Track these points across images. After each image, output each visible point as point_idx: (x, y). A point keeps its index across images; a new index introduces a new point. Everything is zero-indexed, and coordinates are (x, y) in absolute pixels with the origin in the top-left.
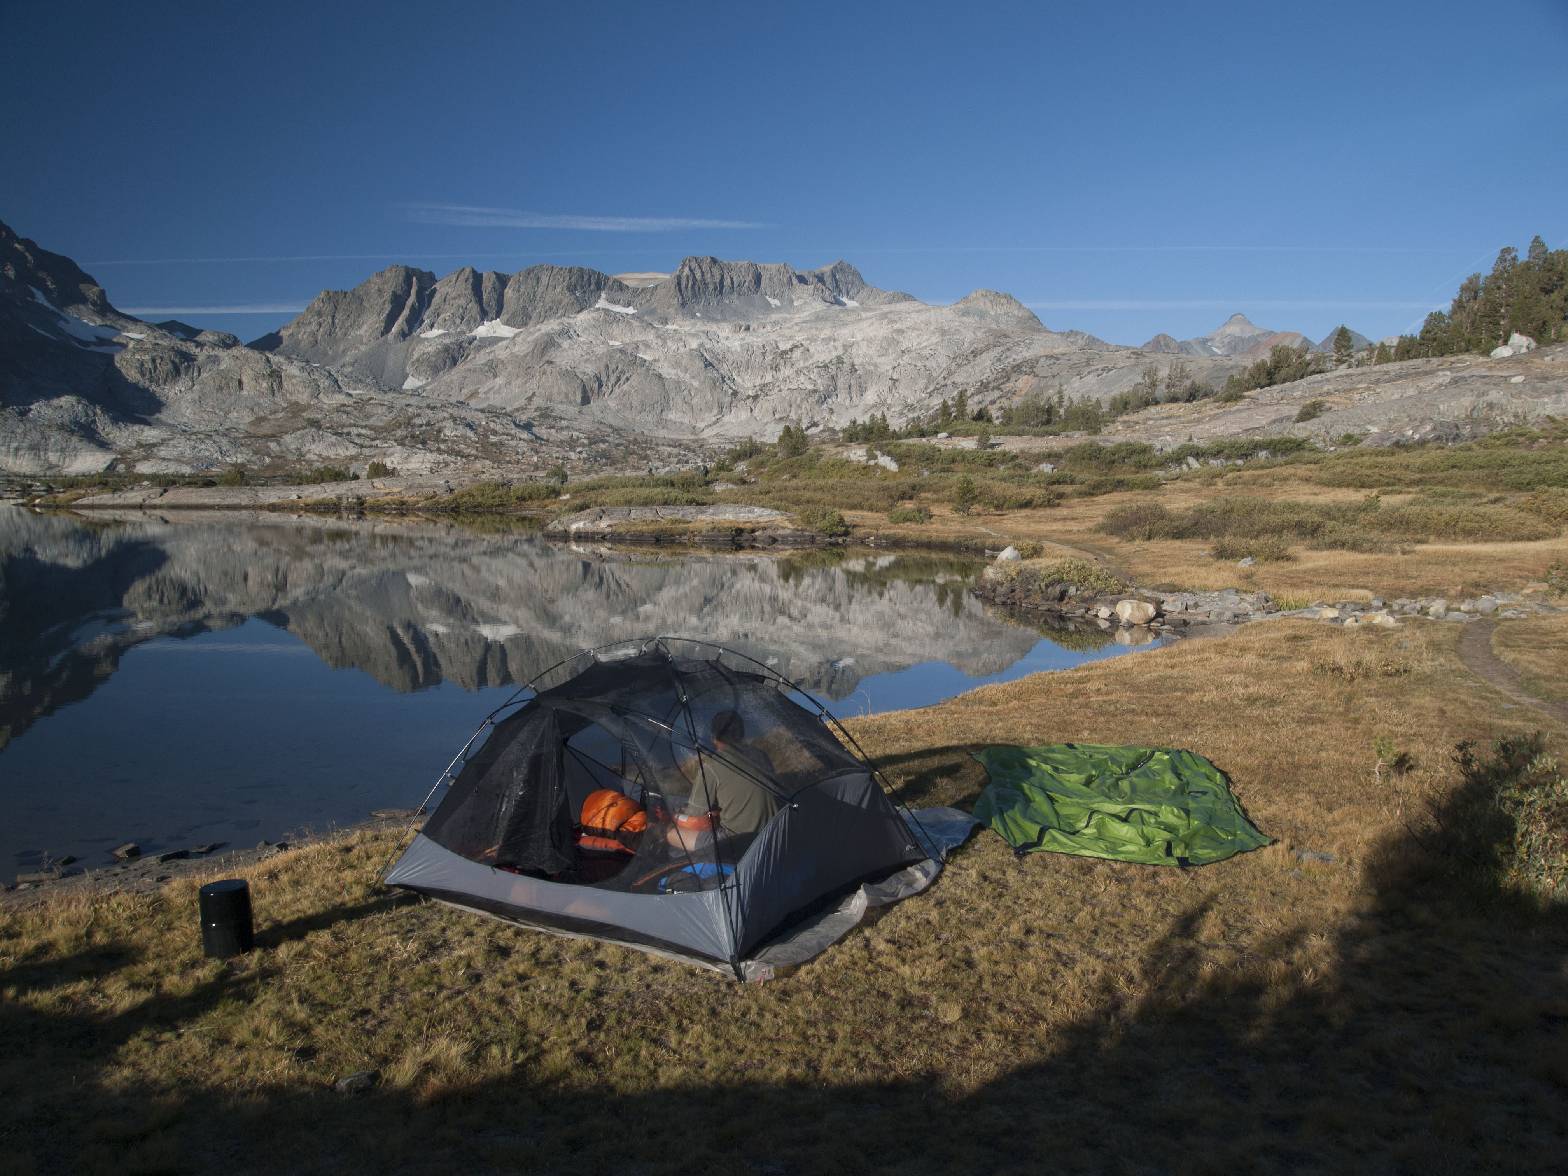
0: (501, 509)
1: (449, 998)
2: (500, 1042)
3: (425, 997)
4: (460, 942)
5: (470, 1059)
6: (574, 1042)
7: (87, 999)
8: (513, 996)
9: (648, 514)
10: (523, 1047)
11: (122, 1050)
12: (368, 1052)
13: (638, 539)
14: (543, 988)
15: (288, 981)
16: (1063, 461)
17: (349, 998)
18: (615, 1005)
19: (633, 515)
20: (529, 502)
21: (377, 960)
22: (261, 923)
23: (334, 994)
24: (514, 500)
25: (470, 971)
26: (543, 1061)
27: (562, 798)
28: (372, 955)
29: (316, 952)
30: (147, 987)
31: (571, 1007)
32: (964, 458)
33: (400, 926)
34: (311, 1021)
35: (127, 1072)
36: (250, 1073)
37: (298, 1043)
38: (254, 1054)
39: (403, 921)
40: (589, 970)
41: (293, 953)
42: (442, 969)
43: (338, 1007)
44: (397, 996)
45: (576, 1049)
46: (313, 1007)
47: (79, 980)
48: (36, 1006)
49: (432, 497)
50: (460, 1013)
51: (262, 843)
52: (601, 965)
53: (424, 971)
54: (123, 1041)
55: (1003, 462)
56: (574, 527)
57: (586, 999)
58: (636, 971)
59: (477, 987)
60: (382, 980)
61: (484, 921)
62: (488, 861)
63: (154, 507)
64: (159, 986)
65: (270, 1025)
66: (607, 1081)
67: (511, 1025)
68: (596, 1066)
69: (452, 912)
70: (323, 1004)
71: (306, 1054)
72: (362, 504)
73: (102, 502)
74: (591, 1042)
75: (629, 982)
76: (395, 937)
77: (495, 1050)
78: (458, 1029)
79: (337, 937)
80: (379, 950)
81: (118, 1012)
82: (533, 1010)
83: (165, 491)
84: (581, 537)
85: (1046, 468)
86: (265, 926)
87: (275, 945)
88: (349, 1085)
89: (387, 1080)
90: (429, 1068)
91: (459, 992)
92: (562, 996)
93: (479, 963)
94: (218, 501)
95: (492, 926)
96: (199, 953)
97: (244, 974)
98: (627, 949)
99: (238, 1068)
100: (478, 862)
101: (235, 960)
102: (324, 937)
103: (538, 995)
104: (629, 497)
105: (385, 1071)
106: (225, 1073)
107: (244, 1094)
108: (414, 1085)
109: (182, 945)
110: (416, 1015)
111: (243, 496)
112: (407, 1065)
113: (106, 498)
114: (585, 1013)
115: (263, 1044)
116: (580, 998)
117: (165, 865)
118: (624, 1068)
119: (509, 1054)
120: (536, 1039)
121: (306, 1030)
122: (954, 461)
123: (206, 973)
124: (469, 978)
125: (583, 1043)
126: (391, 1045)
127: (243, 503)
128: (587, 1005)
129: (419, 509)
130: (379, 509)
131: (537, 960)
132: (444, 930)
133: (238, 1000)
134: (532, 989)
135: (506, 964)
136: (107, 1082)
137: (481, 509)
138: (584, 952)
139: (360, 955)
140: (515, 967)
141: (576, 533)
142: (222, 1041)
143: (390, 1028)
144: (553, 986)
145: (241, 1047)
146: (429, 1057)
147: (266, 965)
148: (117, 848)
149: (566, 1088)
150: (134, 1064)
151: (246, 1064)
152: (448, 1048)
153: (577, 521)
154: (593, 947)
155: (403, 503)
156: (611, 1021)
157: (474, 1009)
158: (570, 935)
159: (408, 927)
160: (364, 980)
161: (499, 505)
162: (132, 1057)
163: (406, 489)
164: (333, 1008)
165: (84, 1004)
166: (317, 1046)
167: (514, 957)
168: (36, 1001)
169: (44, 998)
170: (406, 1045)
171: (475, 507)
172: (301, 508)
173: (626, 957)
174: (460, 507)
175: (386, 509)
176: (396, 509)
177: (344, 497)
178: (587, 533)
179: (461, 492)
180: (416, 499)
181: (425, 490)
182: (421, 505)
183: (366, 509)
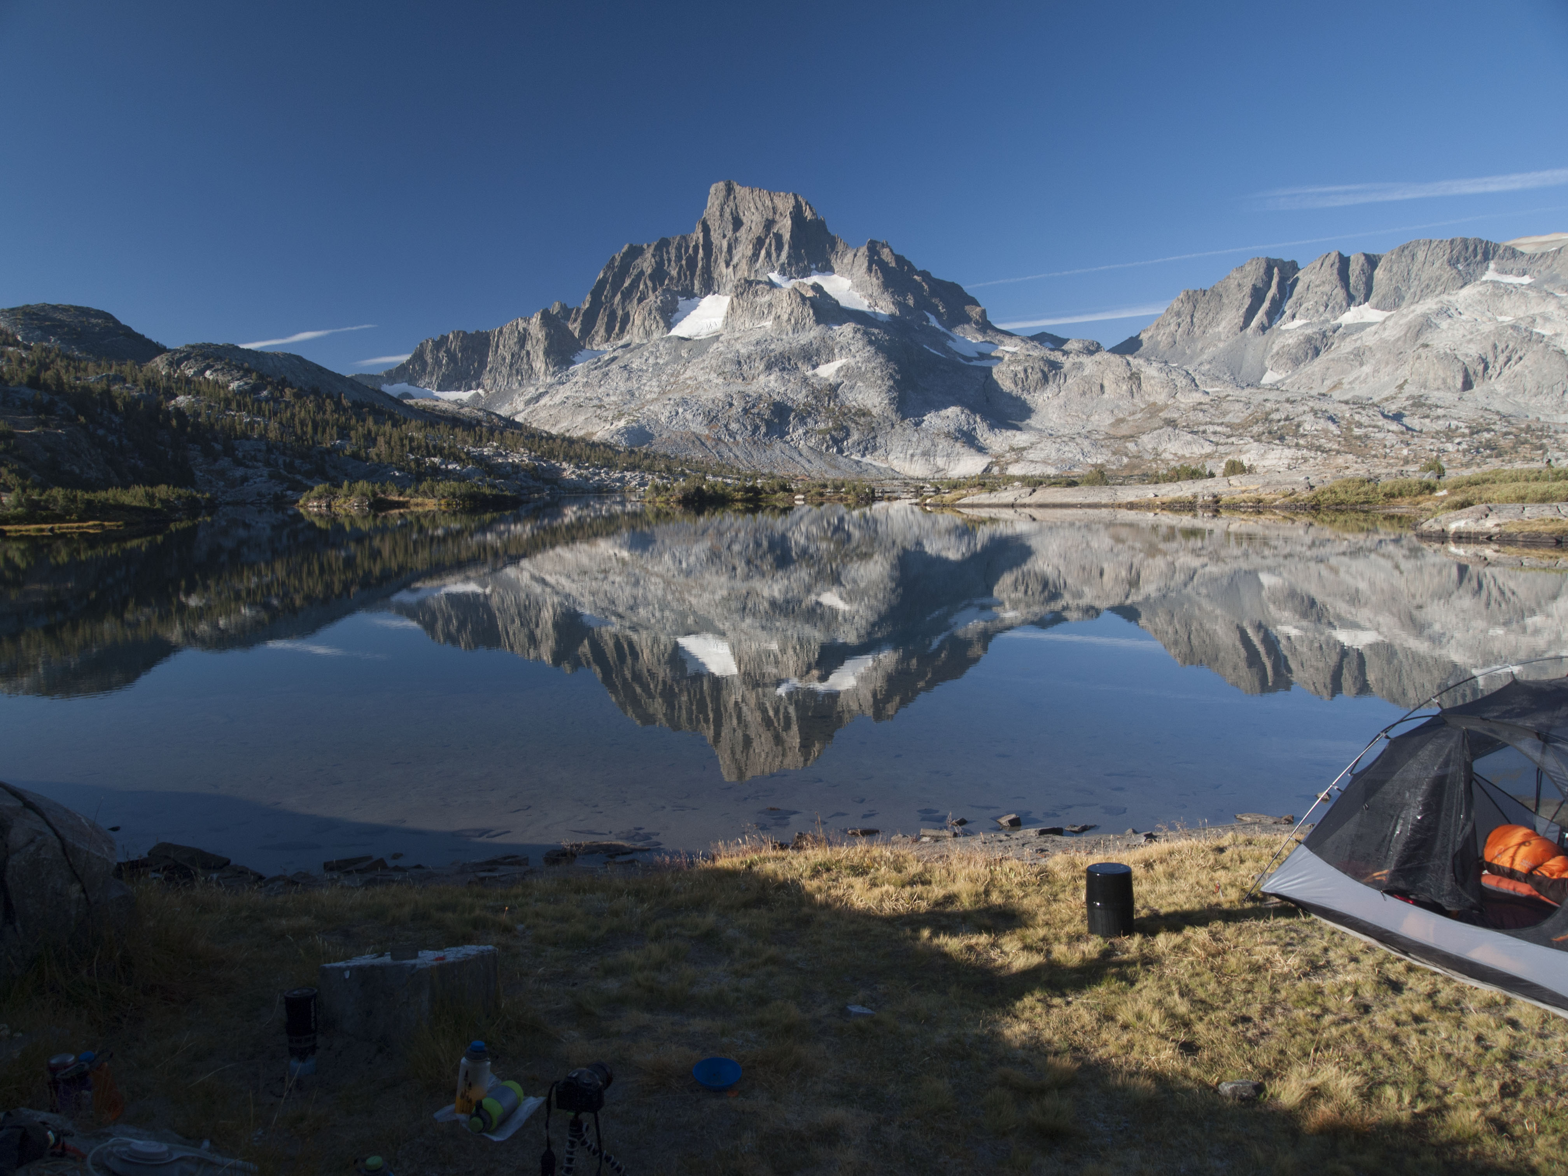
0: (1366, 507)
1: (1337, 1024)
2: (1395, 1084)
3: (1309, 1017)
4: (1344, 966)
5: (1362, 1095)
6: (1483, 1105)
7: (987, 952)
8: (1408, 1037)
9: (1547, 511)
10: (1422, 1095)
11: (1018, 1004)
12: (1250, 1061)
13: (1533, 541)
14: (1444, 1035)
15: (1167, 971)
17: (1229, 1001)
18: (1533, 1073)
19: (1527, 512)
20: (1399, 499)
21: (1256, 969)
22: (1141, 912)
23: (1213, 994)
24: (1381, 496)
25: (1357, 999)
26: (1447, 1118)
27: (1468, 829)
28: (1250, 962)
29: (1194, 948)
30: (1039, 951)
31: (1478, 1063)
33: (1278, 937)
34: (1192, 1016)
35: (1024, 1027)
36: (1135, 1054)
37: (1182, 1036)
38: (1138, 1037)
39: (1282, 932)
40: (1499, 1027)
41: (1171, 945)
42: (1326, 992)
43: (1218, 1008)
44: (1278, 1010)
45: (1487, 1112)
46: (1193, 1002)
47: (980, 933)
48: (947, 949)
49: (1290, 495)
50: (1349, 1043)
51: (1130, 831)
52: (1514, 1024)
53: (1306, 989)
54: (1019, 997)
56: (1453, 527)
57: (1496, 1059)
58: (1559, 1039)
59: (1366, 1018)
60: (1262, 989)
61: (1370, 949)
62: (1376, 885)
63: (1024, 506)
64: (1049, 952)
65: (1152, 1011)
66: (1527, 1159)
67: (1406, 1069)
68: (1512, 1138)
69: (1333, 933)
70: (1202, 1002)
71: (1189, 1048)
72: (1217, 502)
73: (980, 502)
74: (1505, 1109)
75: (1551, 1051)
76: (1275, 947)
77: (1390, 1092)
78: (1347, 1059)
79: (1214, 937)
80: (1259, 958)
81: (1014, 970)
82: (1432, 1057)
83: (1034, 491)
84: (1461, 538)
86: (1144, 913)
87: (1154, 933)
88: (1234, 1090)
89: (1272, 1095)
90: (1316, 1093)
91: (1346, 1020)
92: (1466, 1049)
93: (1367, 993)
94: (1080, 500)
95: (1380, 956)
96: (1083, 928)
97: (1126, 956)
98: (1546, 1011)
99: (1123, 1047)
100: (1367, 884)
101: (1116, 941)
102: (1201, 934)
103: (1439, 1043)
104: (1522, 493)
105: (1270, 1085)
106: (1112, 1049)
107: (1131, 1074)
108: (1302, 1108)
109: (1067, 917)
110: (1300, 1034)
111: (1103, 495)
112: (1294, 1084)
113: (984, 497)
114: (1496, 1074)
115: (1146, 1029)
116: (1489, 1056)
117: (1043, 838)
118: (1548, 1149)
119: (1407, 1100)
120: (1437, 1090)
121: (1187, 1024)
123: (1092, 947)
124: (1357, 1006)
125: (1496, 1109)
126: (1274, 1060)
127: (1103, 502)
128: (1499, 1066)
129: (1276, 507)
130: (1234, 507)
131: (1434, 1002)
132: (1326, 950)
133: (1121, 980)
134: (1429, 1033)
135: (1398, 1000)
136: (1008, 1032)
137: (1344, 507)
138: (1491, 1006)
139: (1239, 960)
140: (1409, 1005)
141: (1455, 533)
142: (1108, 1017)
143: (1273, 1041)
144: (1455, 1036)
145: (1125, 1027)
146: (1315, 1081)
147: (1145, 951)
148: (1000, 817)
149: (1476, 1154)
150: (1028, 1020)
151: (1130, 1046)
152: (1338, 1078)
153: (1457, 519)
154: (1502, 1002)
155: (1260, 501)
156: (1529, 1090)
157: (1363, 1041)
158: (1475, 983)
159: (1287, 940)
160: (1244, 986)
161: (1364, 503)
162: (1027, 1014)
163: (1263, 486)
164: (1214, 1009)
165: (985, 956)
166: (1198, 1043)
167: (1407, 994)
168: (946, 944)
169: (953, 944)
170: (1290, 1064)
171: (1337, 504)
172: (1158, 507)
173: (1545, 1021)
174: (1320, 505)
175: (1241, 507)
176: (1252, 507)
177: (1201, 495)
178: (1470, 533)
179: (1322, 489)
180: (1274, 496)
181: (1283, 487)
182: (1278, 503)
183: (1222, 507)
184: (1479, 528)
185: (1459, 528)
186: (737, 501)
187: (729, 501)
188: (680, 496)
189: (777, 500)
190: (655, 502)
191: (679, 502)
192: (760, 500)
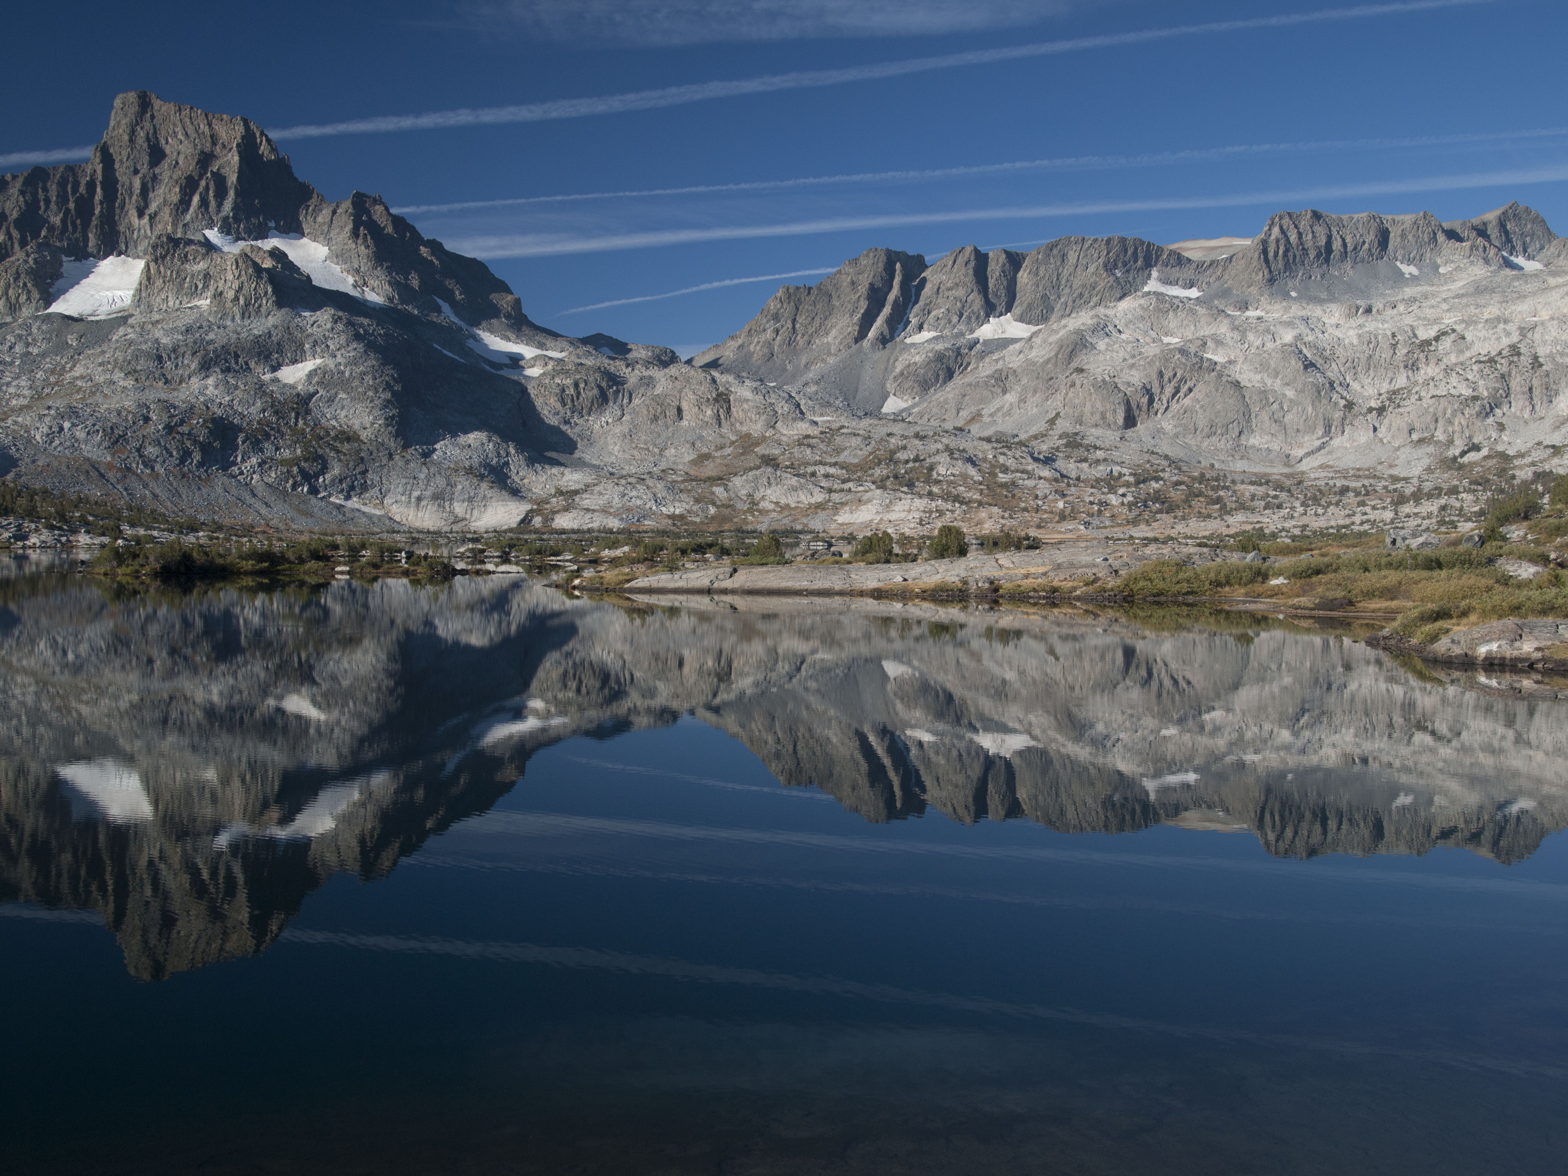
0: (1190, 599)
20: (1227, 589)
24: (1207, 586)
49: (1093, 582)
56: (1482, 650)
63: (725, 592)
72: (996, 590)
73: (661, 585)
83: (735, 571)
84: (1493, 665)
94: (804, 584)
111: (834, 578)
113: (663, 579)
127: (837, 588)
129: (1078, 599)
130: (1020, 598)
137: (1163, 599)
155: (1055, 590)
161: (1188, 593)
163: (1053, 570)
171: (1154, 595)
172: (912, 595)
174: (1132, 596)
175: (1030, 597)
176: (1044, 598)
177: (970, 580)
178: (1503, 659)
179: (1130, 575)
180: (1071, 584)
181: (1080, 570)
182: (1078, 592)
183: (1002, 597)
184: (1516, 653)
185: (1489, 652)
186: (246, 573)
187: (232, 573)
188: (158, 566)
189: (305, 573)
190: (115, 575)
191: (155, 575)
192: (278, 572)
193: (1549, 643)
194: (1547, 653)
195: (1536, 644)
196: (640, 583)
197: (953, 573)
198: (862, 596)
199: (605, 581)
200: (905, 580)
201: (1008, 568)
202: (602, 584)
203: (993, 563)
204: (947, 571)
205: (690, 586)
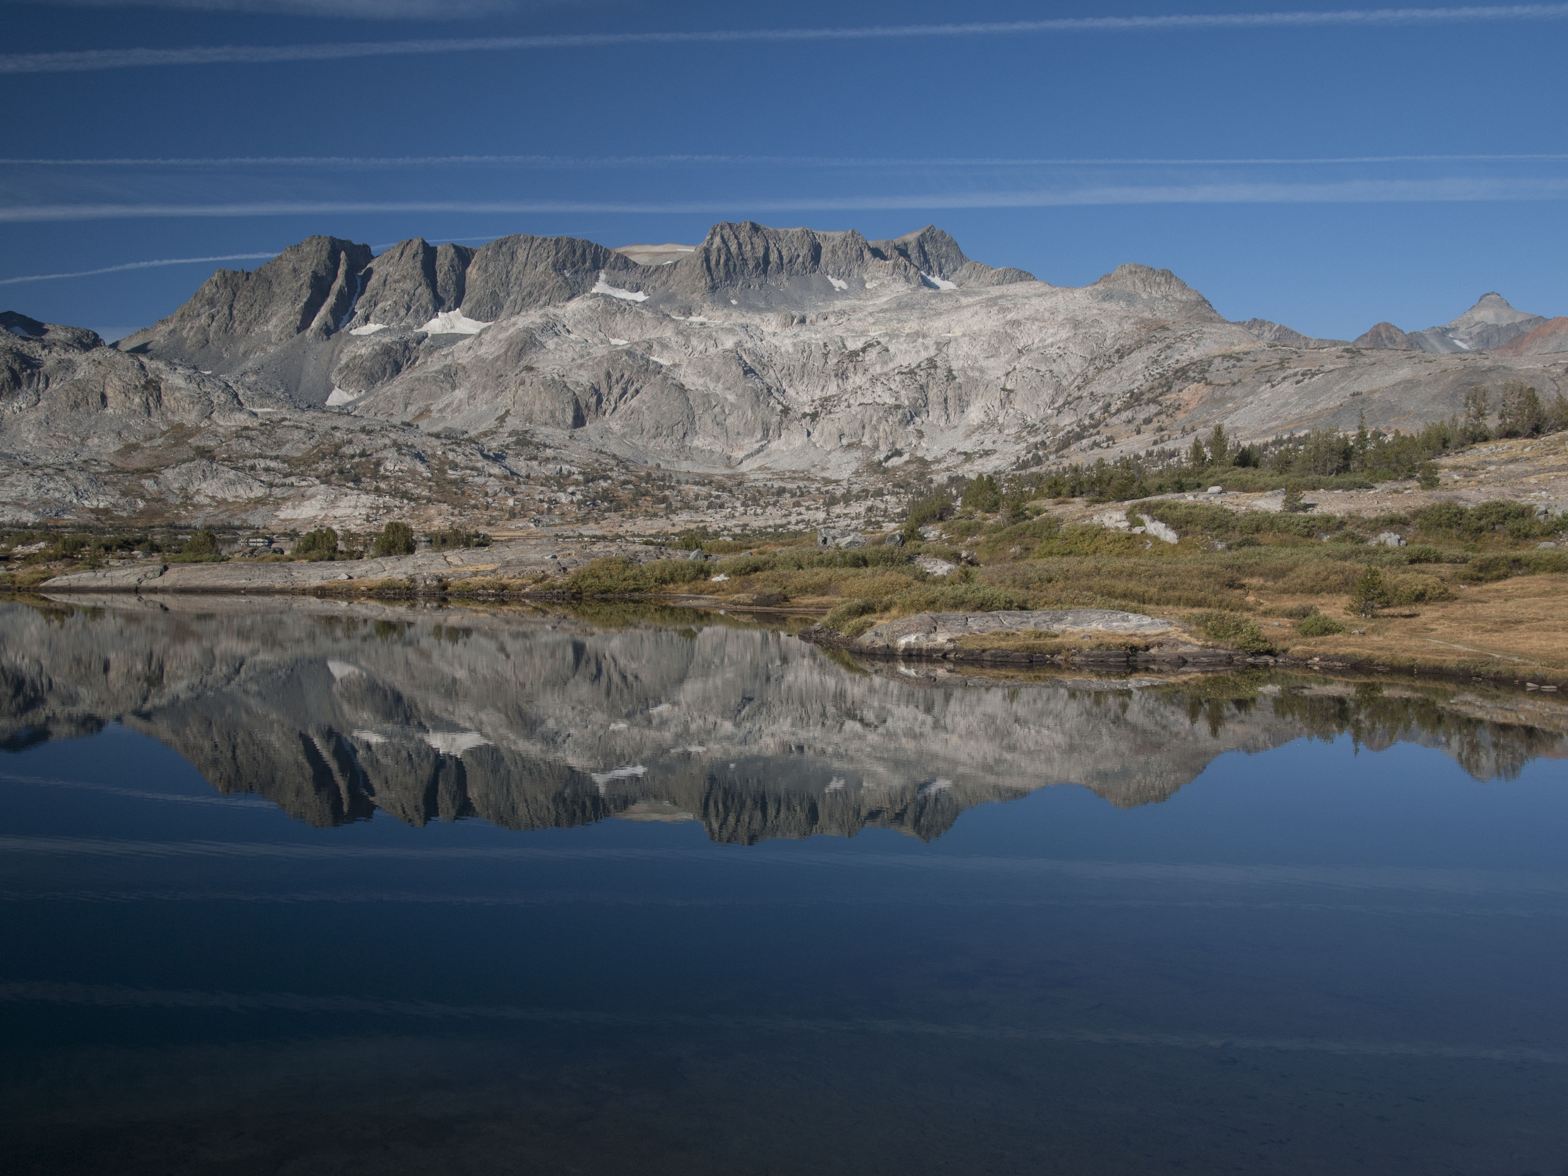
0: (636, 596)
16: (1410, 529)
19: (973, 625)
24: (652, 582)
32: (1272, 524)
49: (542, 579)
55: (1327, 531)
56: (902, 642)
63: (154, 590)
72: (445, 588)
73: (81, 584)
83: (166, 568)
84: (912, 656)
85: (1390, 539)
94: (243, 582)
111: (274, 576)
113: (84, 578)
122: (1258, 530)
129: (527, 596)
130: (469, 595)
137: (610, 596)
141: (905, 650)
153: (907, 634)
155: (504, 587)
161: (634, 590)
171: (601, 592)
172: (363, 594)
174: (581, 593)
175: (480, 595)
176: (493, 595)
177: (419, 579)
178: (920, 650)
179: (579, 572)
180: (520, 581)
181: (529, 568)
182: (527, 590)
183: (450, 594)
184: (931, 644)
185: (908, 644)
193: (960, 635)
194: (958, 643)
195: (949, 636)
196: (59, 581)
197: (400, 570)
198: (304, 594)
199: (18, 579)
200: (350, 578)
201: (457, 566)
202: (14, 583)
203: (441, 560)
204: (394, 568)
205: (114, 585)
